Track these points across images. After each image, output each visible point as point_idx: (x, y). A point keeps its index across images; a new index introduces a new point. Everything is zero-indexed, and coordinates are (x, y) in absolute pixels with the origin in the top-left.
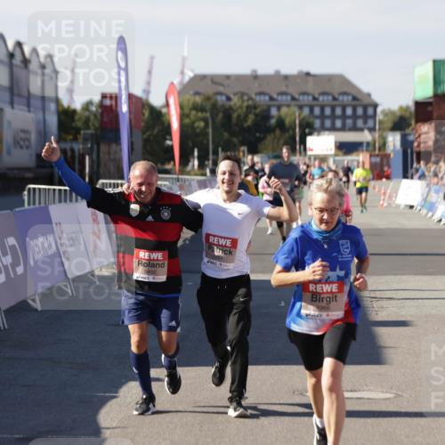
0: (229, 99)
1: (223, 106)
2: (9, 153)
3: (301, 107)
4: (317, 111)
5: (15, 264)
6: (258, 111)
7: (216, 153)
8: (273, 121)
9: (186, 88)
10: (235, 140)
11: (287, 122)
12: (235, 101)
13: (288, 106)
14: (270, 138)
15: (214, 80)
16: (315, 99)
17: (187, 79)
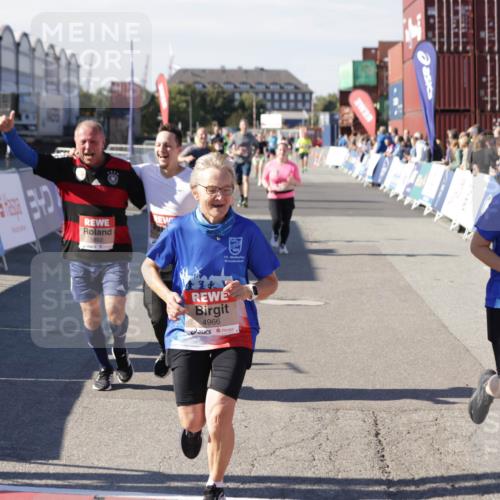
0: (204, 86)
1: (200, 92)
2: (44, 124)
3: (257, 94)
4: (269, 96)
5: (47, 205)
6: (225, 95)
7: (194, 126)
8: (236, 104)
9: (172, 79)
10: (209, 117)
11: (247, 104)
12: (209, 88)
13: (248, 92)
14: (234, 116)
15: (194, 73)
16: (267, 87)
17: (174, 72)
